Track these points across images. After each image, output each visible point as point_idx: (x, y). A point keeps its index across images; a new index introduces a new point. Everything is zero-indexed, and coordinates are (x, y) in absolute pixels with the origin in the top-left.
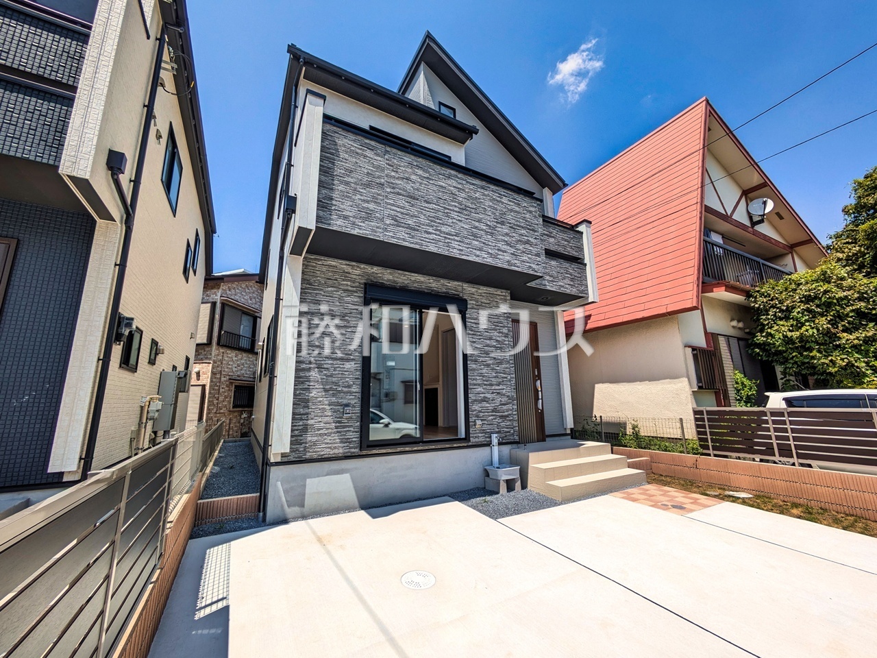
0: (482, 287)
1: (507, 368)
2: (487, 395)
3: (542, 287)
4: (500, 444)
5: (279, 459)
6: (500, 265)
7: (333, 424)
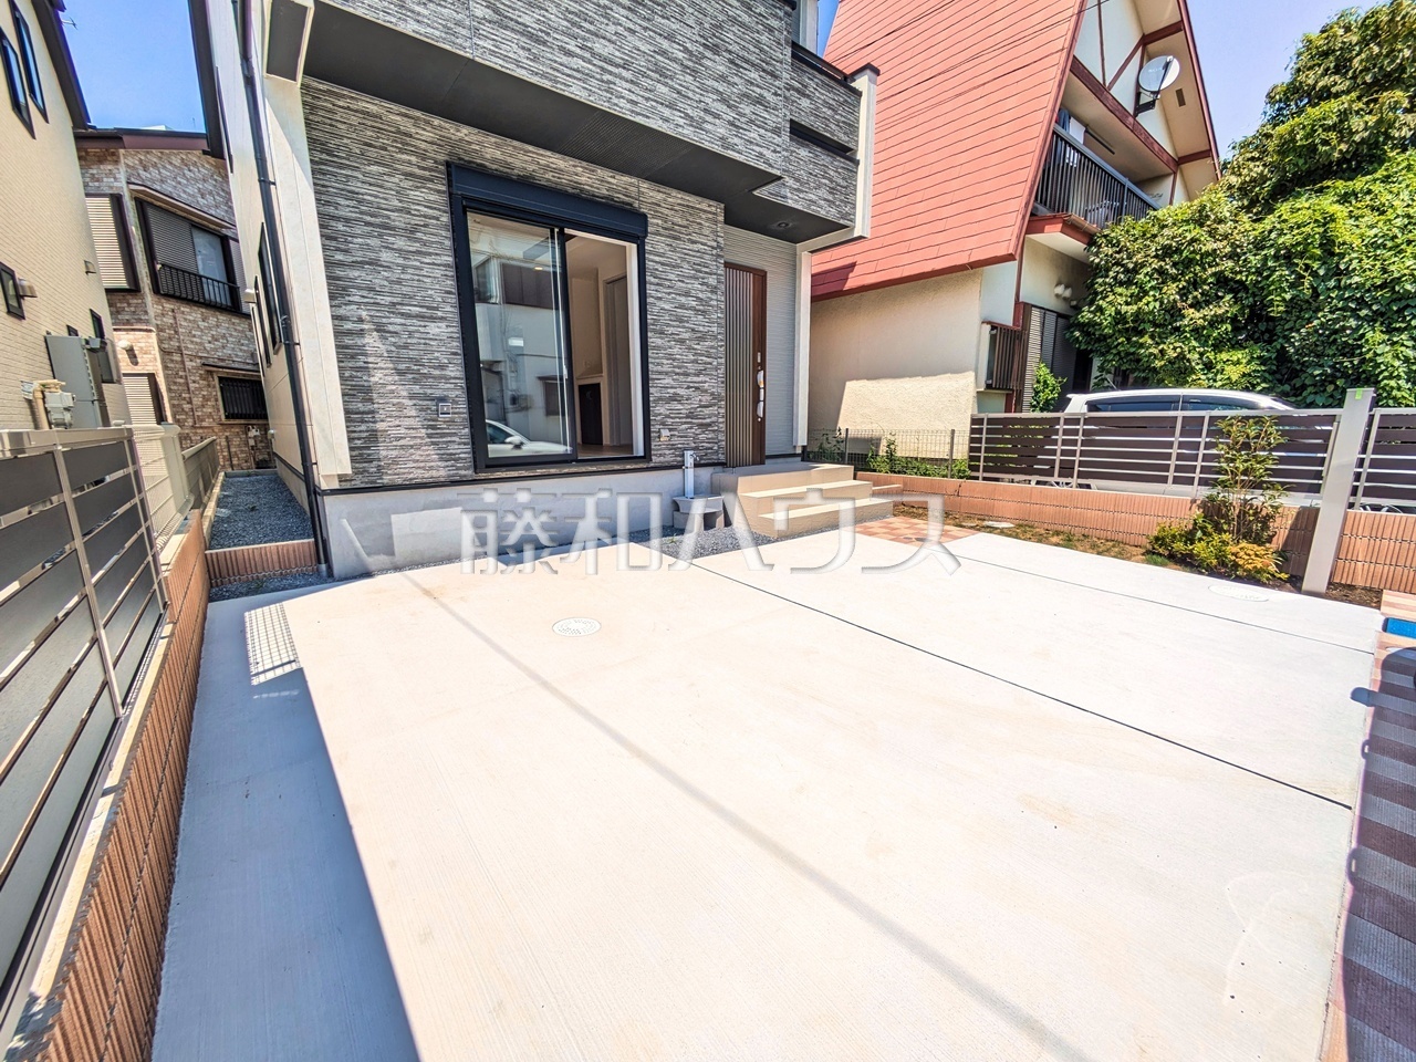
0: (674, 193)
1: (712, 347)
2: (679, 391)
3: (779, 201)
4: (697, 465)
5: (336, 485)
6: (707, 145)
7: (423, 431)
